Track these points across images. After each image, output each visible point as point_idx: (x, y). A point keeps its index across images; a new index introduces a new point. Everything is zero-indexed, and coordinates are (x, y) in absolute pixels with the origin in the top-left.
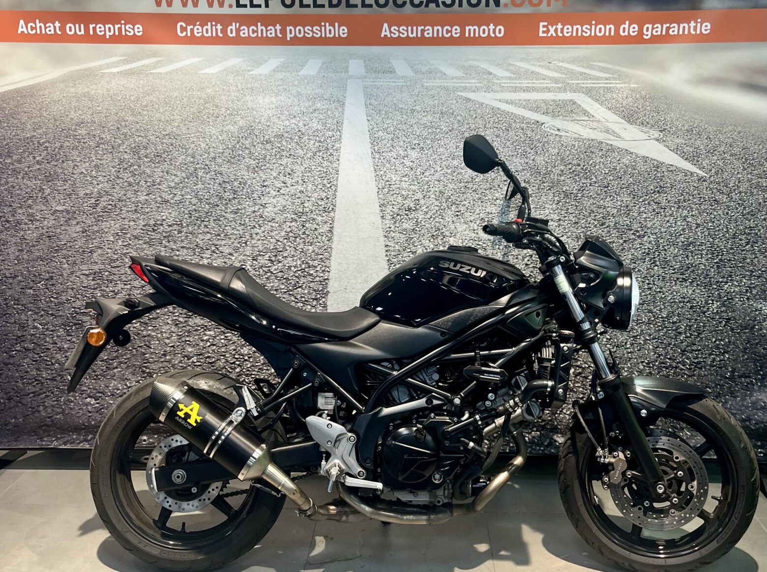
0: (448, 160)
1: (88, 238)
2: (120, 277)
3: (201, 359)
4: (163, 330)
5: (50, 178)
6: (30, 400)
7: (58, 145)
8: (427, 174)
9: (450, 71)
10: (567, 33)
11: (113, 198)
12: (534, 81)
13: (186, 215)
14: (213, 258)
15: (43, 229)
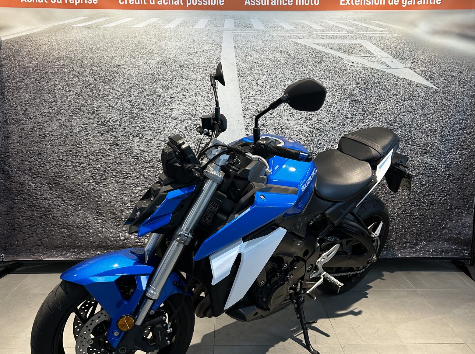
0: (285, 81)
1: (63, 129)
2: (83, 154)
3: (133, 204)
4: (110, 187)
5: (40, 92)
6: (27, 230)
7: (45, 71)
8: (272, 90)
9: (287, 26)
10: (357, 3)
11: (79, 105)
12: (337, 32)
13: (124, 116)
14: (141, 142)
15: (35, 124)
